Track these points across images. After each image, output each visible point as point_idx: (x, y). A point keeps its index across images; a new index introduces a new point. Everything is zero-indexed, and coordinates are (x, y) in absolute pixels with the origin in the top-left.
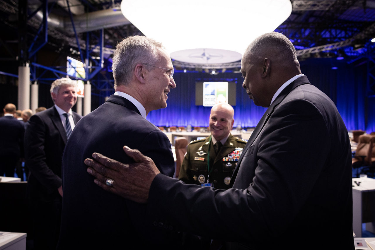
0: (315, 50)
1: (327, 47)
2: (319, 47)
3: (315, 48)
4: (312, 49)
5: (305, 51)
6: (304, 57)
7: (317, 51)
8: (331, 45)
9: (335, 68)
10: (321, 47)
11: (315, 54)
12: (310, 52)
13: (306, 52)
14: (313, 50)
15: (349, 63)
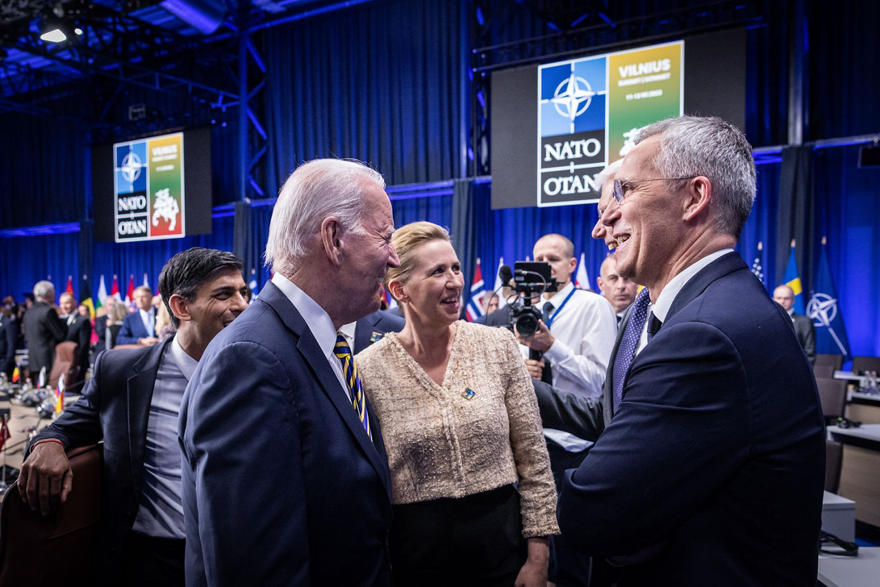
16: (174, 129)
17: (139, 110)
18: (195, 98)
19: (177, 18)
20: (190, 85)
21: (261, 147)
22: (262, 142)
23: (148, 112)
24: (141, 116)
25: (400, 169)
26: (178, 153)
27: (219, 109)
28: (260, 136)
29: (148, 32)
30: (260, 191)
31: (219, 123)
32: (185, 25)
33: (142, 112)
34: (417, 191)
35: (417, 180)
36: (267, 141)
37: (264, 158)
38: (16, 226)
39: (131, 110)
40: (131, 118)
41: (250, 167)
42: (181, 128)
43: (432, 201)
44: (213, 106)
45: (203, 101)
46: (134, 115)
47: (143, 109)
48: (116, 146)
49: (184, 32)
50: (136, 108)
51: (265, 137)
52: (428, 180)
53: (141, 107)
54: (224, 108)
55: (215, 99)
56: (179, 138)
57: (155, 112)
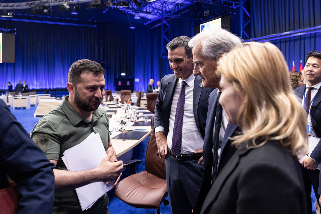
15: (145, 24)
16: (218, 17)
17: (207, 12)
18: (225, 6)
21: (248, 20)
22: (249, 18)
23: (210, 13)
24: (208, 14)
25: (303, 23)
26: (220, 25)
27: (233, 8)
28: (248, 16)
30: (248, 37)
31: (233, 13)
33: (208, 13)
34: (310, 30)
35: (310, 26)
36: (250, 18)
37: (250, 24)
39: (205, 12)
41: (244, 28)
42: (221, 16)
43: (316, 35)
44: (231, 7)
45: (227, 6)
46: (206, 14)
47: (208, 12)
48: (201, 25)
50: (206, 12)
51: (250, 16)
52: (315, 25)
53: (208, 11)
54: (235, 8)
55: (232, 5)
56: (220, 20)
57: (212, 12)
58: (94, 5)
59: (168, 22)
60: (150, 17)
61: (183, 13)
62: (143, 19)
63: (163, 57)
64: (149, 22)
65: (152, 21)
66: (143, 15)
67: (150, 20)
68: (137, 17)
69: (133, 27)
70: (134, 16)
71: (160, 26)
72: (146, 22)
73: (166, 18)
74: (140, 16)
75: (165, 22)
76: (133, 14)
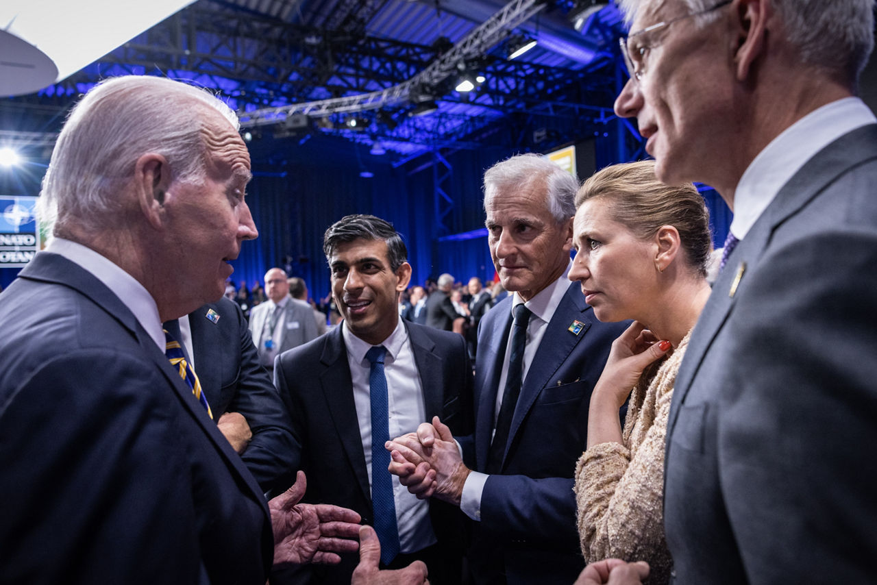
0: (319, 107)
1: (350, 104)
2: (328, 102)
3: (320, 103)
4: (312, 105)
5: (293, 109)
6: (290, 125)
7: (323, 111)
8: (358, 97)
9: (367, 175)
10: (336, 100)
11: (319, 118)
12: (306, 112)
13: (298, 112)
14: (313, 109)
15: (395, 165)
16: (567, 143)
17: (541, 134)
18: (581, 118)
19: (567, 58)
20: (577, 107)
21: (636, 149)
22: (636, 145)
23: (548, 134)
24: (543, 138)
26: (571, 163)
27: (600, 124)
28: (636, 139)
29: (541, 72)
31: (601, 134)
32: (573, 62)
33: (543, 135)
36: (640, 143)
38: (466, 230)
39: (536, 134)
40: (535, 140)
42: (572, 142)
44: (596, 121)
45: (587, 119)
46: (539, 138)
47: (544, 133)
49: (575, 68)
50: (538, 133)
51: (640, 140)
53: (542, 131)
54: (605, 122)
55: (598, 115)
56: (571, 150)
57: (553, 134)
58: (291, 130)
59: (448, 159)
60: (407, 148)
61: (484, 135)
62: (391, 153)
63: (441, 239)
64: (404, 161)
65: (411, 158)
66: (388, 144)
67: (406, 155)
68: (377, 150)
69: (370, 172)
70: (371, 147)
71: (430, 169)
72: (397, 161)
73: (442, 151)
74: (384, 148)
75: (440, 158)
76: (366, 144)
